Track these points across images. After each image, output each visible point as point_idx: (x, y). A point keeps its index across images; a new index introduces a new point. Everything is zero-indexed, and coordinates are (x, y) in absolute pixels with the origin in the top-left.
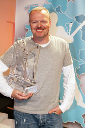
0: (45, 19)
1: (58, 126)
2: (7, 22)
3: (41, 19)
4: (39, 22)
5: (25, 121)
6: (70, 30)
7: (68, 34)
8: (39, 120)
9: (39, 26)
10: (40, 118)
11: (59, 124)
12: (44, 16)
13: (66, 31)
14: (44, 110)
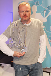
0: (28, 10)
1: (40, 70)
2: (9, 12)
3: (25, 10)
4: (25, 12)
5: (21, 69)
6: (44, 15)
7: (44, 17)
8: (29, 67)
9: (25, 14)
10: (30, 66)
11: (41, 69)
12: (27, 8)
13: (42, 15)
14: (31, 62)
